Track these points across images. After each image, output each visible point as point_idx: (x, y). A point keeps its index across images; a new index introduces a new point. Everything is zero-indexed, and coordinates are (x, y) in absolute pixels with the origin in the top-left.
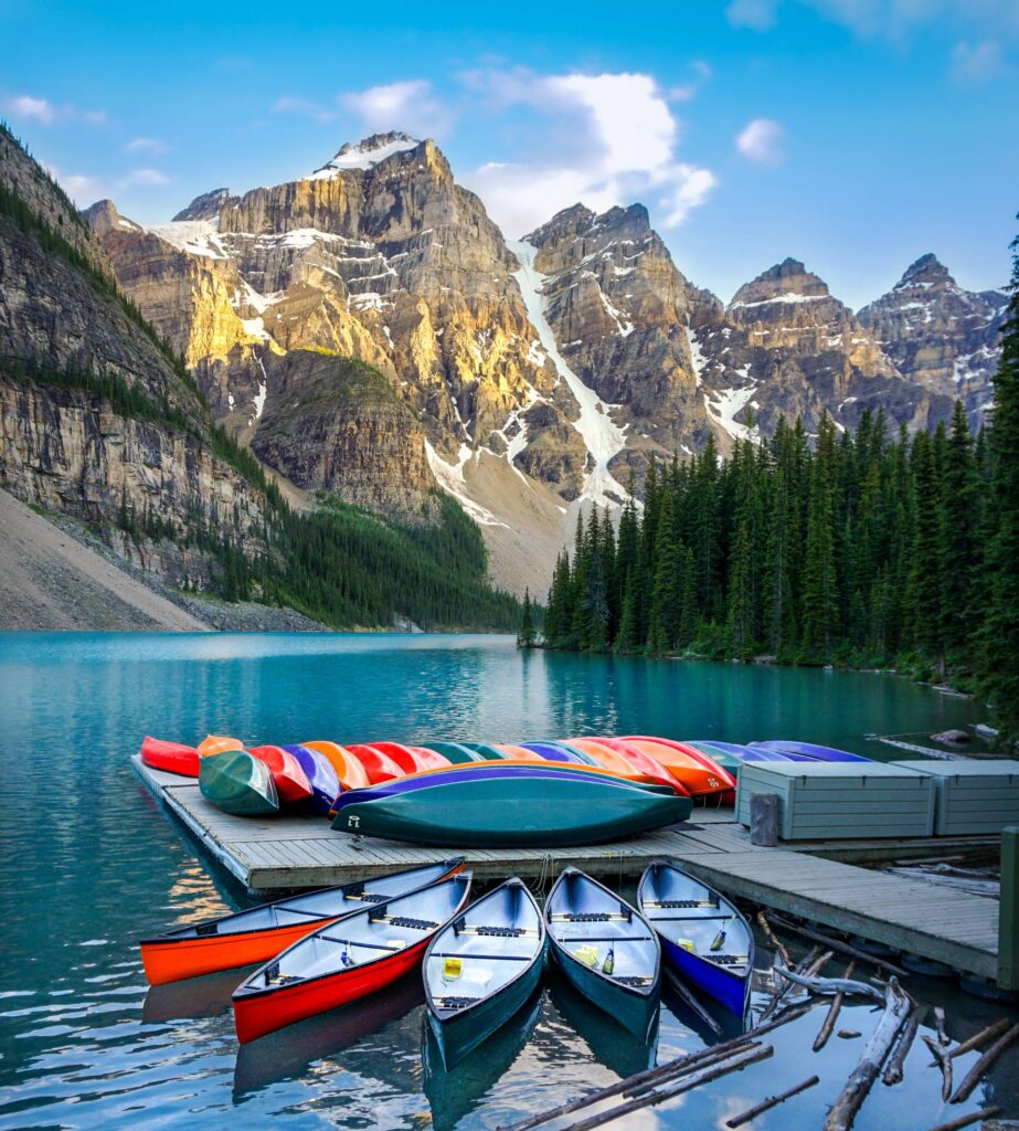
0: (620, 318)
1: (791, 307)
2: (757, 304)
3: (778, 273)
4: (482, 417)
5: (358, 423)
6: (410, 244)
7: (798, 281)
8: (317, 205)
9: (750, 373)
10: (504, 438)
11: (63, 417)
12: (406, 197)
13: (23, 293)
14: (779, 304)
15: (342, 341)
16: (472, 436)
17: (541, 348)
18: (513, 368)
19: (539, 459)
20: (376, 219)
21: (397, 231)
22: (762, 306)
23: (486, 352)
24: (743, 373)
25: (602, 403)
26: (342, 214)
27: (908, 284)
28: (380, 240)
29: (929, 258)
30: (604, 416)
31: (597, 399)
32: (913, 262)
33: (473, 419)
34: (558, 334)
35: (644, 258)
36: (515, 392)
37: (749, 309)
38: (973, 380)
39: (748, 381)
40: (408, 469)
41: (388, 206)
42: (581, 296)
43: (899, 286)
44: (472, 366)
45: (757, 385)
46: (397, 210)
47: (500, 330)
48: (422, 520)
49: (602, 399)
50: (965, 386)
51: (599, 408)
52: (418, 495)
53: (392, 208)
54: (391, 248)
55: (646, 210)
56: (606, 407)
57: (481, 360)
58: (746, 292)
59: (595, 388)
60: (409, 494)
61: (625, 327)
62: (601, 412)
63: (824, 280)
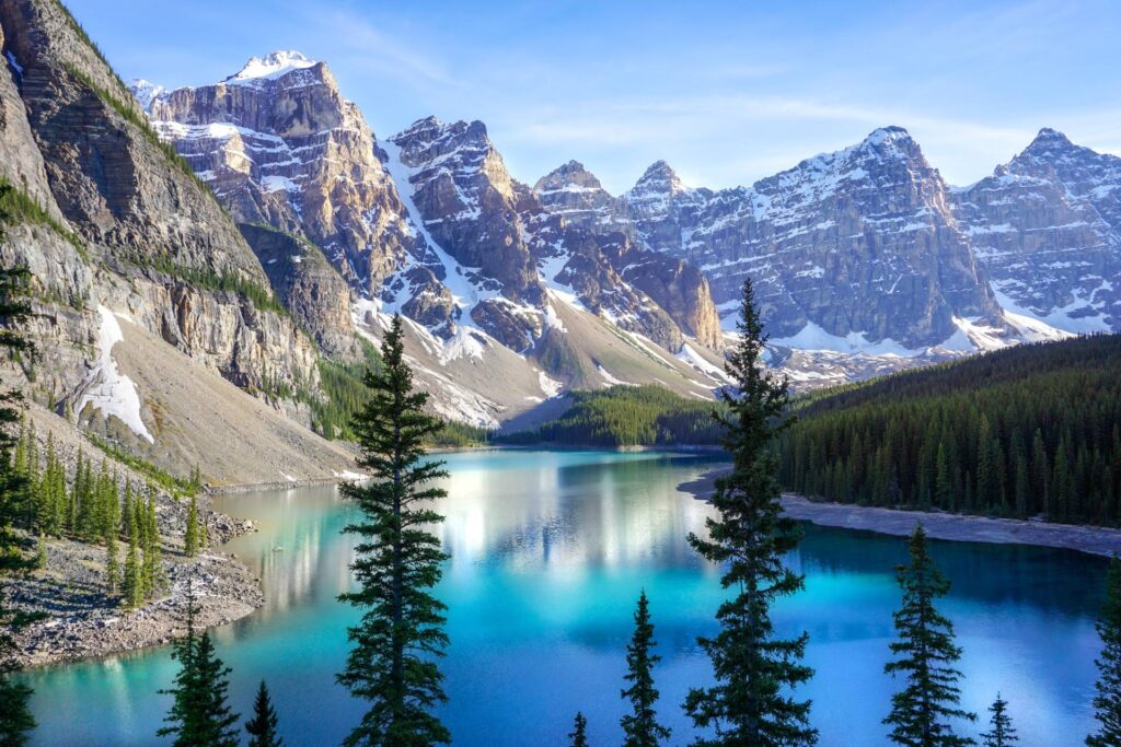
0: (470, 204)
1: (576, 196)
2: (553, 192)
3: (564, 170)
4: (375, 276)
5: (302, 284)
6: (310, 140)
7: (580, 177)
8: (234, 105)
9: (563, 246)
10: (392, 292)
11: (222, 312)
12: (307, 105)
13: (189, 220)
14: (567, 193)
15: (264, 214)
16: (368, 291)
17: (412, 224)
18: (395, 239)
19: (421, 309)
20: (281, 119)
21: (299, 129)
22: (555, 194)
23: (374, 226)
24: (558, 247)
25: (460, 266)
26: (253, 114)
27: (650, 180)
28: (285, 135)
29: (660, 164)
30: (463, 277)
31: (456, 264)
32: (651, 165)
33: (369, 276)
34: (423, 213)
35: (485, 161)
36: (397, 258)
37: (546, 196)
38: (695, 249)
39: (563, 253)
40: (339, 319)
41: (291, 111)
42: (440, 188)
43: (641, 181)
44: (364, 237)
45: (569, 255)
46: (298, 114)
47: (383, 210)
48: (352, 358)
49: (460, 262)
50: (689, 253)
51: (458, 270)
52: (347, 339)
53: (295, 112)
54: (296, 142)
55: (484, 126)
56: (464, 270)
57: (370, 232)
58: (545, 183)
59: (454, 255)
60: (341, 338)
61: (474, 211)
62: (461, 274)
63: (597, 178)
